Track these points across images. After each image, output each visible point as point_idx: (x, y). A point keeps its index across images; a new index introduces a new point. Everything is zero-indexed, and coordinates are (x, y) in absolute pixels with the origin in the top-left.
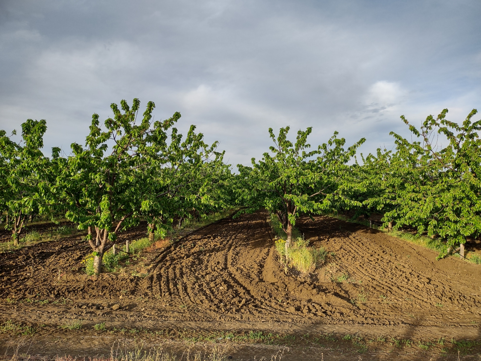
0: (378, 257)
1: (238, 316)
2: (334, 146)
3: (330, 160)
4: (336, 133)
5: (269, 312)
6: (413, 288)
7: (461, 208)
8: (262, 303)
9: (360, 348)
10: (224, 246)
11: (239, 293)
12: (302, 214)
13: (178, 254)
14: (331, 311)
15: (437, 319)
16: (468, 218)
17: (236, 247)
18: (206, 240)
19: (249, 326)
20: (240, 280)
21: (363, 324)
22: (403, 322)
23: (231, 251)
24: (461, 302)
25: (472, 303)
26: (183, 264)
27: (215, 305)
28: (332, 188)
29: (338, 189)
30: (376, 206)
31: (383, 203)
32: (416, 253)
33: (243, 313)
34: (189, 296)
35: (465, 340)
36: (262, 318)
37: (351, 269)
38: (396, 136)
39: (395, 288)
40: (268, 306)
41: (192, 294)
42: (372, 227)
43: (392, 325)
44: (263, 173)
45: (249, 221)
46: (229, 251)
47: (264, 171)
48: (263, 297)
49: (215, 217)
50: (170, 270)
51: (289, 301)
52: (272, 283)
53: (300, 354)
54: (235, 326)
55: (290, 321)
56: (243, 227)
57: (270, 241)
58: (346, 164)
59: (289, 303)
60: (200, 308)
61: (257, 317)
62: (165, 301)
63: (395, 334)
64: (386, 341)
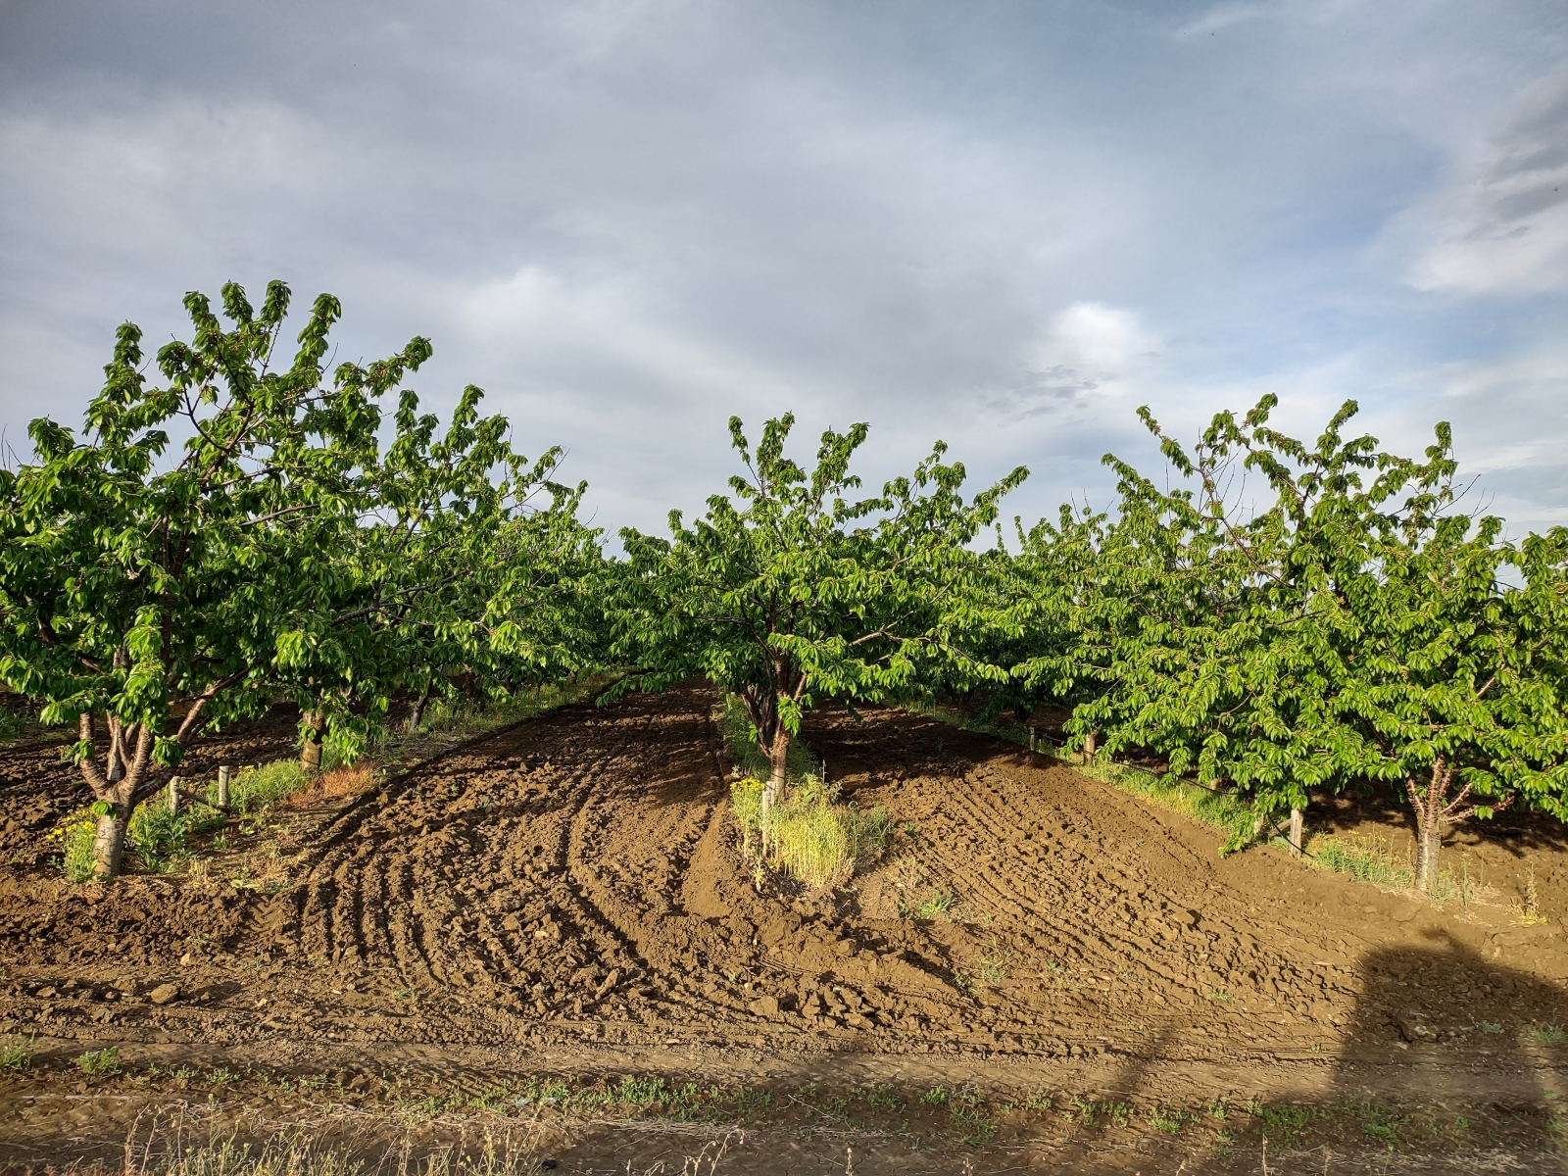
0: (1046, 842)
1: (588, 1028)
2: (932, 489)
3: (919, 532)
4: (941, 447)
5: (693, 1012)
6: (1144, 943)
7: (1298, 699)
8: (672, 985)
9: (973, 1130)
10: (564, 794)
11: (600, 949)
12: (821, 697)
13: (401, 817)
14: (891, 1012)
15: (1209, 1040)
16: (1319, 732)
17: (603, 799)
18: (503, 773)
19: (624, 1061)
20: (606, 909)
21: (989, 1052)
22: (1108, 1049)
23: (583, 811)
24: (1285, 987)
25: (1316, 991)
26: (417, 852)
27: (515, 989)
28: (920, 619)
29: (939, 626)
30: (1051, 684)
31: (1071, 675)
32: (1160, 832)
33: (606, 1018)
34: (426, 959)
35: (1289, 1104)
36: (669, 1032)
37: (963, 877)
38: (1121, 468)
39: (1091, 941)
40: (692, 994)
41: (439, 952)
42: (1036, 746)
43: (1077, 1057)
44: (704, 561)
45: (652, 715)
46: (576, 811)
47: (706, 556)
48: (678, 965)
49: (539, 698)
50: (369, 871)
51: (761, 979)
52: (709, 920)
53: (782, 1151)
54: (576, 1059)
55: (758, 1045)
56: (631, 734)
57: (714, 783)
58: (966, 547)
59: (759, 984)
60: (462, 1001)
61: (651, 1030)
62: (343, 974)
63: (1082, 1086)
64: (1054, 1108)
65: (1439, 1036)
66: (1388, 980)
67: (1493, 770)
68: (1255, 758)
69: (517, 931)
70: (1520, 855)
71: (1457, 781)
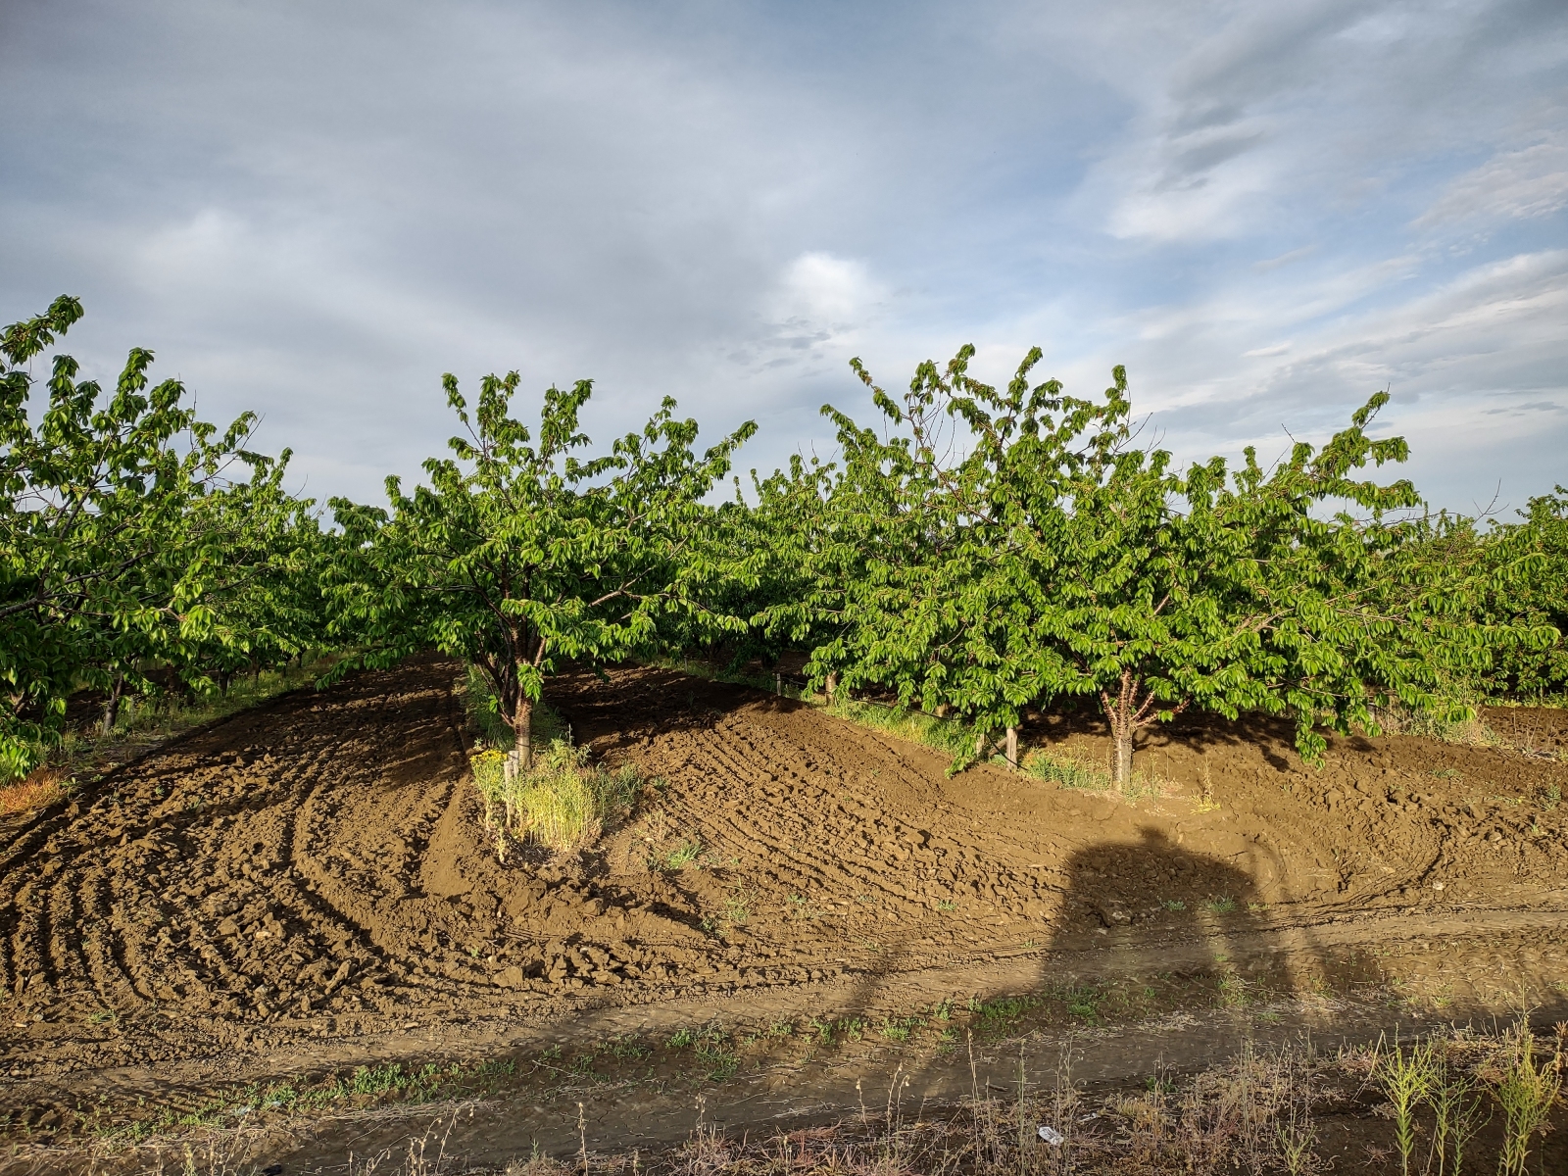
0: (791, 782)
1: (318, 1025)
2: (662, 445)
3: (653, 489)
4: (669, 402)
5: (433, 993)
6: (879, 866)
7: (1007, 627)
8: (410, 970)
9: (717, 1065)
10: (287, 786)
11: (330, 943)
12: (563, 662)
13: (96, 827)
14: (639, 965)
15: (936, 949)
16: (1025, 656)
17: (332, 787)
18: (216, 770)
19: (357, 1053)
20: (336, 901)
21: (734, 988)
22: (846, 969)
23: (309, 802)
24: (1002, 891)
25: (1029, 891)
26: (115, 864)
27: (233, 995)
28: (658, 575)
29: (677, 581)
30: (789, 630)
31: (808, 620)
32: (895, 760)
33: (338, 1012)
34: (129, 976)
35: (1005, 997)
36: (407, 1017)
37: (711, 825)
38: (839, 418)
39: (831, 870)
40: (433, 975)
41: (144, 968)
42: (783, 691)
43: (816, 981)
44: (425, 528)
45: (388, 694)
46: (301, 802)
47: (427, 522)
48: (417, 948)
49: (258, 685)
50: (58, 891)
51: (506, 950)
52: (450, 899)
53: (526, 1116)
54: (305, 1057)
55: (502, 1016)
56: (365, 716)
57: (455, 758)
58: (700, 502)
59: (504, 956)
60: (172, 1016)
61: (387, 1017)
62: (27, 1005)
63: (821, 1007)
64: (794, 1033)
65: (1132, 918)
66: (1091, 874)
67: (1171, 678)
68: (972, 685)
69: (235, 935)
70: (1201, 751)
71: (1143, 691)
